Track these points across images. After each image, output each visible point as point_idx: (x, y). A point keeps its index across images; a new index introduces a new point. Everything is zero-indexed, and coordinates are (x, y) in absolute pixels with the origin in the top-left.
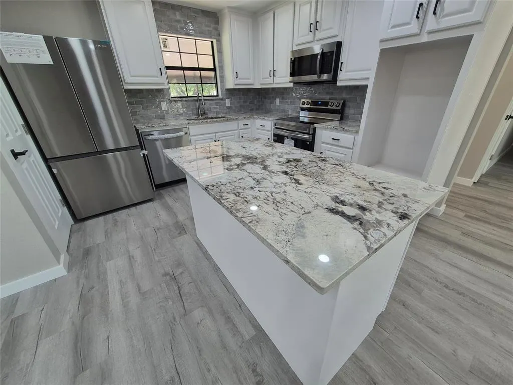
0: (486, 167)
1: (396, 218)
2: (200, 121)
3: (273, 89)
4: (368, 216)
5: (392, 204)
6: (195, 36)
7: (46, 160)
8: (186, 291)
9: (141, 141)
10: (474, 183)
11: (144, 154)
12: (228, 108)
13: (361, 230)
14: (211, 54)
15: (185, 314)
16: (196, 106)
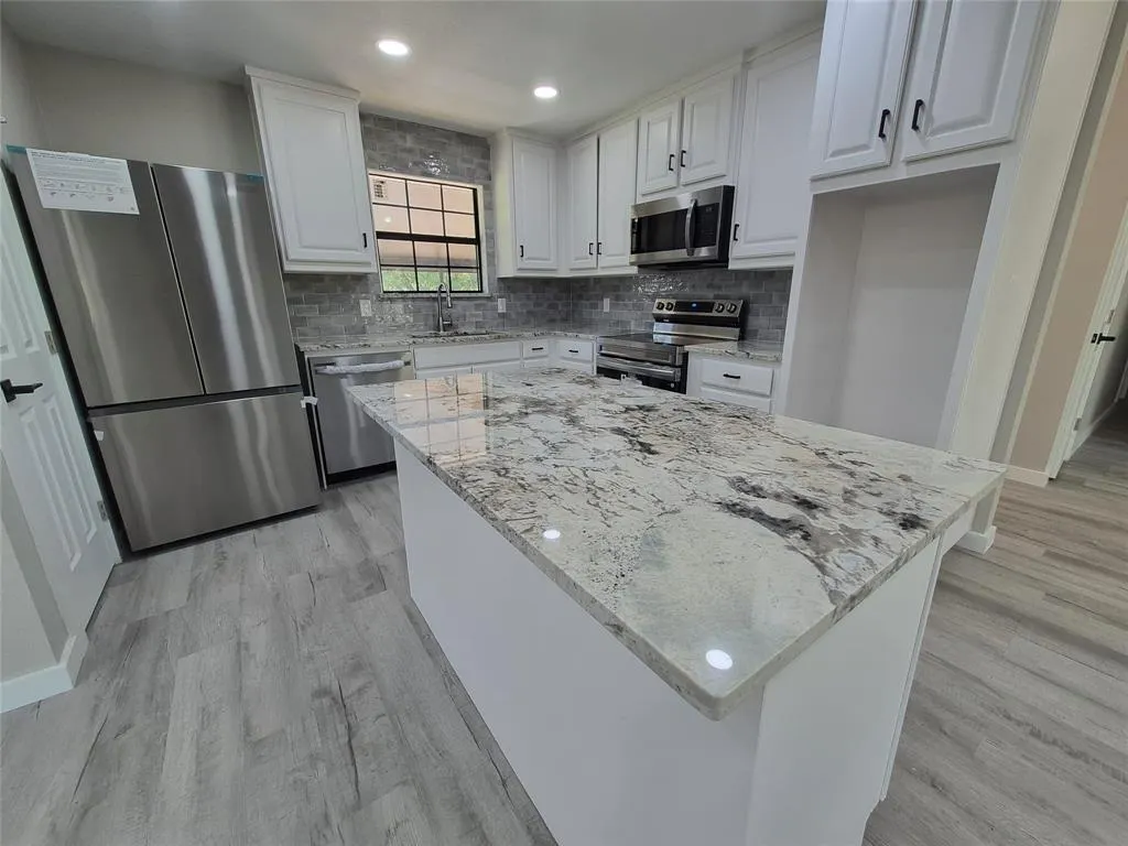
0: (1070, 446)
1: (894, 527)
2: (441, 340)
3: (598, 280)
4: (819, 522)
5: (878, 495)
6: (441, 179)
7: (84, 410)
8: (367, 740)
9: (306, 375)
10: (1051, 479)
11: (308, 405)
12: (503, 316)
13: (808, 552)
14: (473, 212)
15: (358, 806)
16: (434, 310)
